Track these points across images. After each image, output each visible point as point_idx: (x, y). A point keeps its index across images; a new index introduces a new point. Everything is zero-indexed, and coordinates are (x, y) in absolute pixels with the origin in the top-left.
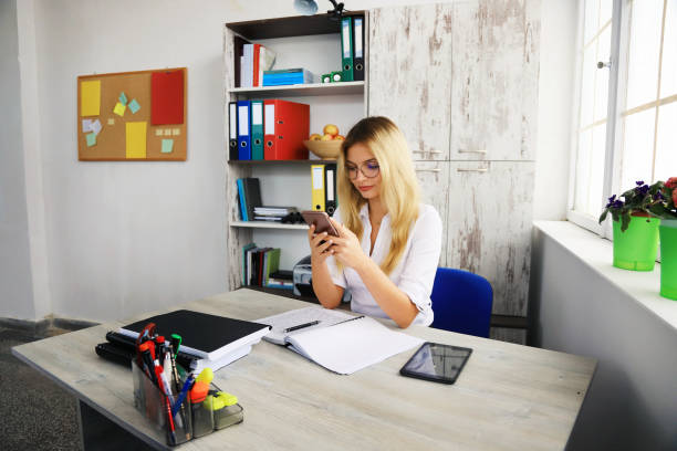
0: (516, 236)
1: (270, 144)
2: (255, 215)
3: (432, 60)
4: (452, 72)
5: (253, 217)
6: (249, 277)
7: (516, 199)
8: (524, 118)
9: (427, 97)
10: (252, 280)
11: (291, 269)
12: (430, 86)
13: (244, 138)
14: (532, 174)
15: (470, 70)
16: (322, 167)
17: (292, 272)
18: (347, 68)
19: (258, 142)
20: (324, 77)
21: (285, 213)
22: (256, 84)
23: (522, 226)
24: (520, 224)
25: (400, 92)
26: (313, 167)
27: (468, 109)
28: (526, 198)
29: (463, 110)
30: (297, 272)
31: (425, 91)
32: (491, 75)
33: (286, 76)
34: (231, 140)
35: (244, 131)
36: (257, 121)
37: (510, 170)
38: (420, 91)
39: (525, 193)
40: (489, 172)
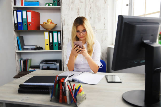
0: (103, 49)
1: (30, 25)
2: (24, 48)
3: (80, 1)
4: (86, 5)
5: (23, 49)
6: (22, 68)
7: (103, 40)
8: (105, 18)
9: (79, 12)
10: (23, 70)
11: (38, 65)
12: (80, 9)
13: (20, 22)
14: (107, 33)
15: (91, 5)
16: (48, 32)
17: (39, 66)
18: (55, 2)
19: (25, 24)
20: (46, 4)
21: (34, 47)
22: (22, 5)
23: (105, 47)
24: (104, 46)
25: (71, 10)
26: (45, 32)
27: (90, 16)
28: (106, 39)
29: (89, 16)
30: (41, 65)
31: (79, 10)
32: (96, 6)
33: (33, 3)
34: (15, 23)
35: (20, 20)
36: (25, 17)
37: (102, 32)
38: (77, 10)
39: (106, 38)
40: (96, 33)
